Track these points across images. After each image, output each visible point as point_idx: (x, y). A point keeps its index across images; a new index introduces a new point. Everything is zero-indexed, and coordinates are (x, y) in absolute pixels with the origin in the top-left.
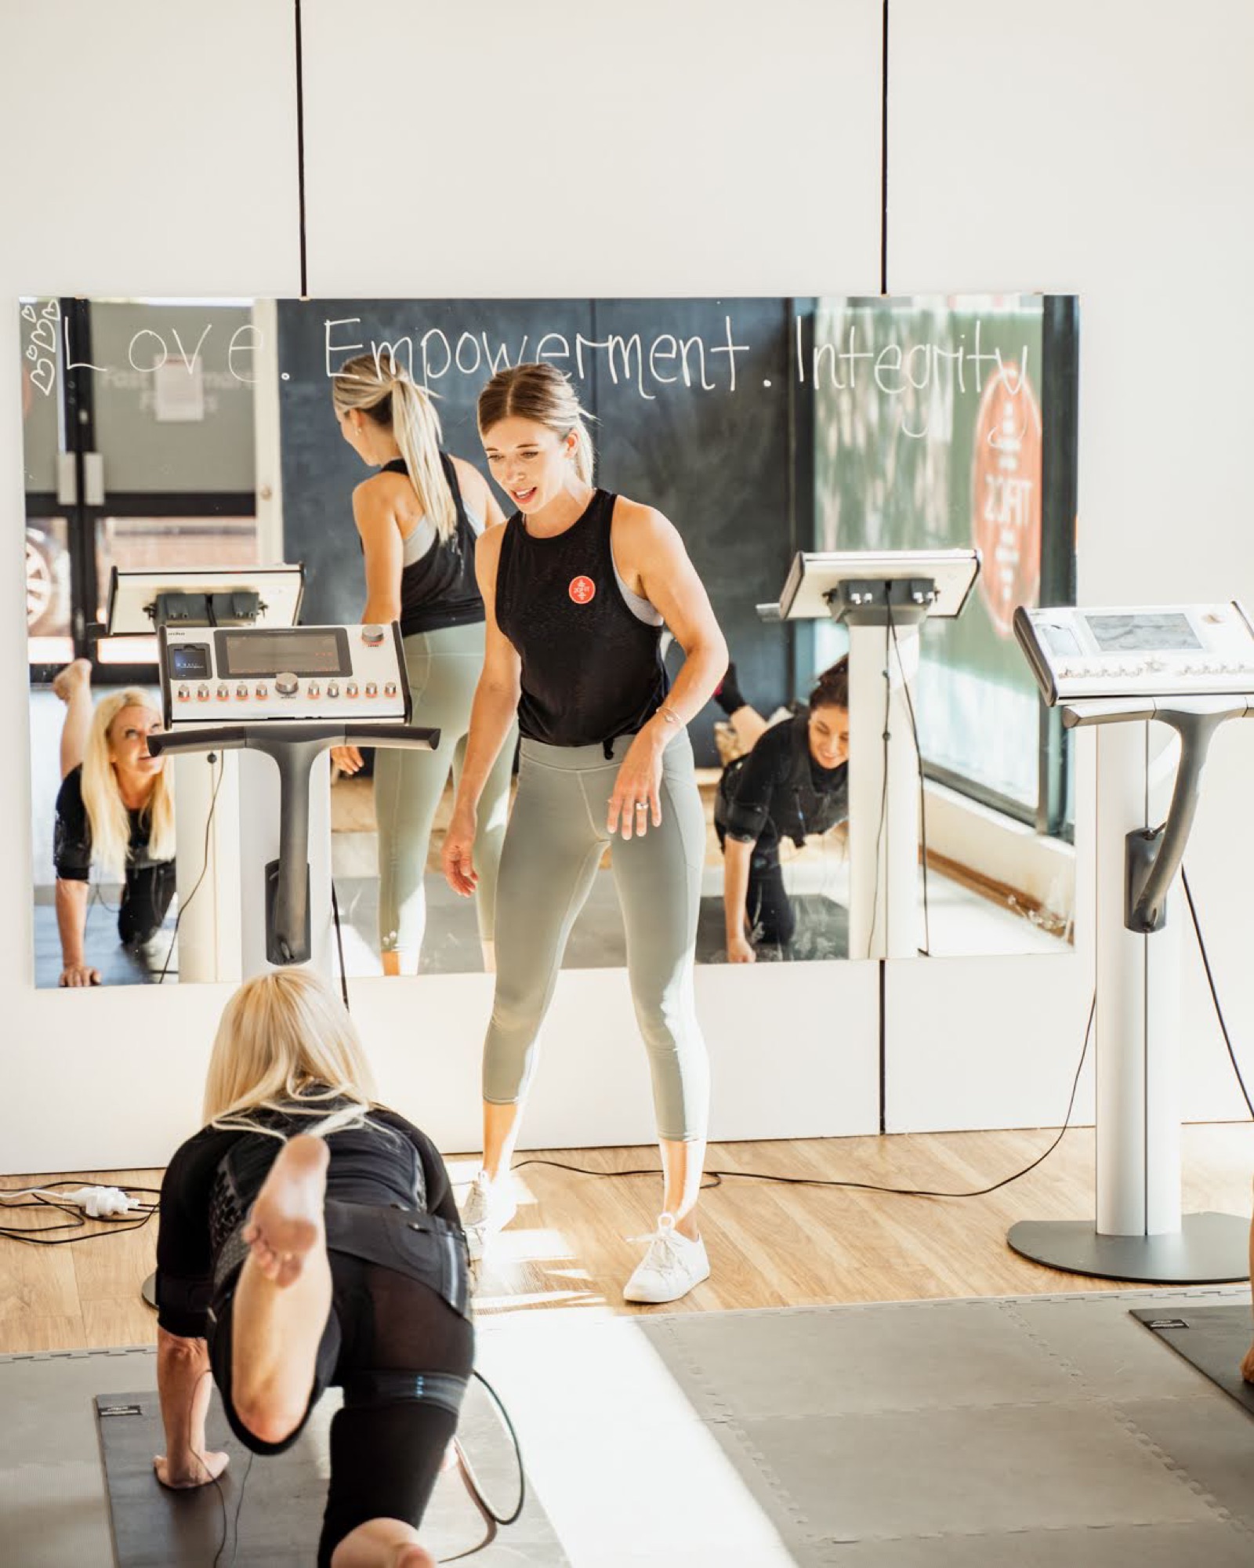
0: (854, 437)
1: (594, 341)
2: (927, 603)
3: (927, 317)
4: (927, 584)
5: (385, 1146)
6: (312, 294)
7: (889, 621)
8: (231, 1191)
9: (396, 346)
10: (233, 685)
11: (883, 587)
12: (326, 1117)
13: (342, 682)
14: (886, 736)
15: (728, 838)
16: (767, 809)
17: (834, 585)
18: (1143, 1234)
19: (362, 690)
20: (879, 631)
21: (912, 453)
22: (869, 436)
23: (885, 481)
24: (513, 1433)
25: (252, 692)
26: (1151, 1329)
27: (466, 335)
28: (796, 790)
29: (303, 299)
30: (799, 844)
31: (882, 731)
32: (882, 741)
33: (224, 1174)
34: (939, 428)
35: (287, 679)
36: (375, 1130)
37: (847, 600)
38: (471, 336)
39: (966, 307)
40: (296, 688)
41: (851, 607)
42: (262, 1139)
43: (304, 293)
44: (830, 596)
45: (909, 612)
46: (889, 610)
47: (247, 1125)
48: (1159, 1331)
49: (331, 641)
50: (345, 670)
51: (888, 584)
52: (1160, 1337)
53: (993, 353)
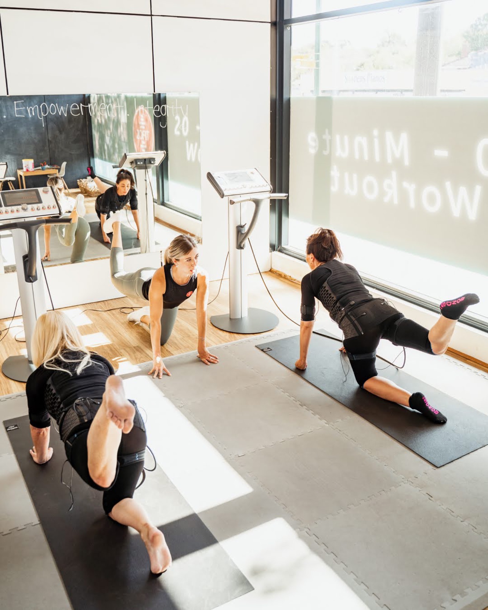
0: (101, 121)
1: (85, 105)
2: (154, 163)
3: (119, 96)
4: (154, 159)
5: (100, 370)
6: (10, 94)
7: (146, 168)
8: (54, 391)
9: (34, 108)
10: (9, 208)
11: (144, 160)
12: (80, 362)
13: (40, 205)
14: (146, 194)
15: (101, 214)
16: (109, 207)
17: (133, 160)
18: (240, 317)
19: (46, 207)
20: (144, 170)
21: (117, 124)
22: (105, 121)
23: (110, 130)
24: (151, 451)
25: (15, 210)
26: (264, 352)
27: (52, 104)
28: (115, 202)
29: (7, 96)
30: (114, 212)
31: (145, 193)
32: (145, 195)
33: (50, 385)
34: (123, 119)
35: (24, 206)
36: (95, 364)
37: (136, 163)
38: (53, 105)
39: (129, 95)
40: (27, 209)
41: (137, 165)
42: (62, 373)
43: (8, 94)
44: (132, 163)
45: (150, 166)
46: (146, 166)
47: (56, 368)
48: (266, 352)
49: (34, 193)
50: (40, 201)
51: (145, 160)
52: (266, 353)
53: (180, 107)
